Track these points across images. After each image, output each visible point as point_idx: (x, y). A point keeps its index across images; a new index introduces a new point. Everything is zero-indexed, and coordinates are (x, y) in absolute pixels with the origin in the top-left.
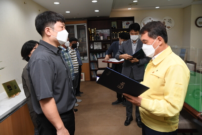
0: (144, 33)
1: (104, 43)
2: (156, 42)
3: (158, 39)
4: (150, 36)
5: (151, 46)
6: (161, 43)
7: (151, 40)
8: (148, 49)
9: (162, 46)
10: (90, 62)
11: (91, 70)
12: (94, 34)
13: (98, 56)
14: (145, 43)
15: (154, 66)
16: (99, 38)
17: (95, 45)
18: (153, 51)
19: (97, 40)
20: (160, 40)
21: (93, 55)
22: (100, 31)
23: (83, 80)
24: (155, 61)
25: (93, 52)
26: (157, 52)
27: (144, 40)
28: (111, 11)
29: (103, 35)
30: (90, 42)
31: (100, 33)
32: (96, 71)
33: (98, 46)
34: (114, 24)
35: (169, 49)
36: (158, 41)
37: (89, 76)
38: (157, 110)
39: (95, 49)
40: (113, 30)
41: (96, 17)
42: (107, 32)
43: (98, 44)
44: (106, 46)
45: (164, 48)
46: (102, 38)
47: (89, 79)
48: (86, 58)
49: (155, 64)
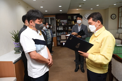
0: (90, 19)
1: (64, 27)
2: (97, 24)
3: (98, 22)
4: (94, 20)
5: (94, 26)
6: (99, 24)
7: (94, 22)
8: (92, 28)
9: (100, 26)
10: (57, 36)
11: (57, 41)
12: (59, 22)
13: (61, 34)
14: (91, 24)
15: (95, 37)
16: (62, 24)
17: (59, 28)
18: (95, 29)
19: (61, 25)
20: (99, 23)
21: (58, 33)
22: (62, 21)
23: (53, 46)
24: (96, 34)
25: (58, 31)
26: (97, 29)
27: (90, 23)
28: (68, 11)
29: (63, 23)
30: (57, 26)
31: (62, 22)
32: (60, 41)
33: (61, 29)
34: (69, 17)
35: (103, 28)
36: (98, 23)
37: (56, 44)
38: (97, 60)
39: (59, 30)
40: (68, 20)
41: (60, 14)
42: (65, 21)
43: (61, 27)
44: (65, 29)
45: (101, 27)
46: (63, 24)
47: (56, 45)
48: (55, 35)
49: (96, 36)
